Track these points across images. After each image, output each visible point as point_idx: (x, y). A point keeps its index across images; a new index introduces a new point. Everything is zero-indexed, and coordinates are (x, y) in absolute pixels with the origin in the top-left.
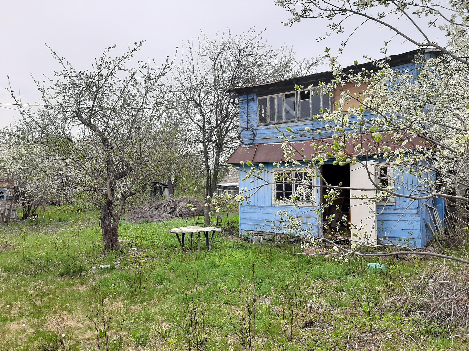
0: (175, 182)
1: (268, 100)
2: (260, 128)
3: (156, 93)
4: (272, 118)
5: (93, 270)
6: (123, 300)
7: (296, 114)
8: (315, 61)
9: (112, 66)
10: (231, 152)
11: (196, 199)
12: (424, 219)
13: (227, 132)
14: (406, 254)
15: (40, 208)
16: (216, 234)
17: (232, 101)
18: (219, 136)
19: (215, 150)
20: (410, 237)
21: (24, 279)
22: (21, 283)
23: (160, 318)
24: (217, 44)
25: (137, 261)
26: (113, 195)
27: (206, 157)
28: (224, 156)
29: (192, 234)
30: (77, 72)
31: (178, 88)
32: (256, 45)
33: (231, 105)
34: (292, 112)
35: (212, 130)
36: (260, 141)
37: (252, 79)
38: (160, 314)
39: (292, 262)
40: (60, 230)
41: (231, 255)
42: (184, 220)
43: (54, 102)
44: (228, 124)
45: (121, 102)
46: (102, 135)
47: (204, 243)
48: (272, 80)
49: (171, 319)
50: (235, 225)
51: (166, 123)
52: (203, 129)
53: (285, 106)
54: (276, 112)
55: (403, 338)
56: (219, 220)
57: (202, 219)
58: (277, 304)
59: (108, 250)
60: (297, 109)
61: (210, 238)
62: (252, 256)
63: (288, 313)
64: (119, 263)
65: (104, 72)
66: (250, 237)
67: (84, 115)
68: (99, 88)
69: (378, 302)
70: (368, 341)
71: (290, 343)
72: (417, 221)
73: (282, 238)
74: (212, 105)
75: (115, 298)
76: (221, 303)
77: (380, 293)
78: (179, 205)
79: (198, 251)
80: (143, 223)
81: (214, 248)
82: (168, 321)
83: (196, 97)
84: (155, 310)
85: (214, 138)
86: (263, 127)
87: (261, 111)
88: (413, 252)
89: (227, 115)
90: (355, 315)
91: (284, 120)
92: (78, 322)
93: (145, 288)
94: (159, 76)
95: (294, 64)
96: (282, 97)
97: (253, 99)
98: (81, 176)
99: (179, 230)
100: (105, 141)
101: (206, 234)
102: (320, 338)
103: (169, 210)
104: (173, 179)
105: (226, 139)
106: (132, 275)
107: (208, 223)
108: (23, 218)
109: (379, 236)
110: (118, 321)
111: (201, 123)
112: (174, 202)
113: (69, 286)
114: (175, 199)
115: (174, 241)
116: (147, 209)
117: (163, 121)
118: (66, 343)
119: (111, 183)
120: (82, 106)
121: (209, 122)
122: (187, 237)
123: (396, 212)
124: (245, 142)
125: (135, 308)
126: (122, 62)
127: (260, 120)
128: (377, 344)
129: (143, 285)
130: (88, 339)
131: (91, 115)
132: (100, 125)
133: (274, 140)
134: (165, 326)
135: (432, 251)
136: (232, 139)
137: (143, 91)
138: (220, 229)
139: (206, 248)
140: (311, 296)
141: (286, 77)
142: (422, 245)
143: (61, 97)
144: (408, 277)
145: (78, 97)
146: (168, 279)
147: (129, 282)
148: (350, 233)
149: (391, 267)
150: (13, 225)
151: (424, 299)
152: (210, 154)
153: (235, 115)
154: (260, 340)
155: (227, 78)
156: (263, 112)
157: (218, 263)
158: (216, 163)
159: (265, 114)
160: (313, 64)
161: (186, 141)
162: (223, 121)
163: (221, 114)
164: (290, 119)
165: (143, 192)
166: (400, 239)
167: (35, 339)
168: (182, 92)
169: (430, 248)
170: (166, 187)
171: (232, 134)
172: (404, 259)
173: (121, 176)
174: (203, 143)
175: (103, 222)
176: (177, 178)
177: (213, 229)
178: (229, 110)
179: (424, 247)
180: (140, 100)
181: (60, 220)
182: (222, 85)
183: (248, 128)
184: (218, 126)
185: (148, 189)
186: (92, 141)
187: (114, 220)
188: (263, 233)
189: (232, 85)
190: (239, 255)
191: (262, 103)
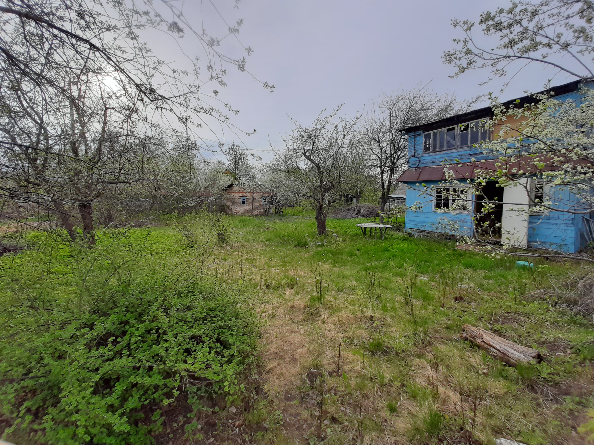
0: (360, 194)
1: (432, 134)
2: (424, 155)
3: (350, 137)
4: (435, 147)
5: (312, 245)
6: (329, 264)
7: (456, 143)
8: (474, 99)
9: (323, 123)
10: (401, 173)
11: (374, 206)
12: (579, 229)
13: (398, 160)
14: (557, 257)
15: (284, 208)
16: (387, 229)
17: (403, 137)
18: (392, 162)
19: (389, 173)
20: (562, 243)
21: (277, 247)
22: (276, 248)
23: (351, 278)
24: (393, 98)
25: (337, 242)
26: (323, 201)
27: (382, 177)
28: (395, 176)
29: (371, 229)
30: (304, 129)
31: (364, 132)
32: (424, 94)
33: (402, 141)
34: (452, 142)
35: (387, 159)
36: (424, 165)
37: (419, 120)
38: (351, 276)
39: (446, 253)
40: (295, 221)
41: (399, 244)
42: (366, 219)
43: (291, 148)
44: (399, 153)
45: (329, 145)
46: (317, 165)
47: (379, 235)
48: (436, 119)
49: (357, 279)
50: (402, 224)
51: (356, 156)
52: (381, 159)
53: (446, 138)
54: (438, 142)
55: (548, 323)
56: (390, 220)
57: (378, 219)
58: (433, 281)
59: (320, 234)
60: (457, 140)
61: (383, 232)
62: (414, 247)
63: (441, 288)
64: (326, 242)
65: (319, 127)
66: (413, 233)
67: (308, 154)
68: (316, 137)
69: (525, 292)
70: (512, 320)
71: (442, 309)
72: (572, 230)
73: (438, 236)
74: (388, 141)
75: (324, 262)
76: (391, 275)
77: (527, 285)
78: (363, 209)
79: (375, 239)
80: (340, 219)
81: (386, 238)
82: (356, 280)
83: (377, 137)
84: (348, 272)
85: (388, 164)
86: (427, 155)
87: (425, 142)
88: (566, 256)
89: (399, 147)
90: (501, 298)
91: (445, 148)
92: (305, 273)
93: (342, 259)
94: (352, 126)
95: (456, 104)
96: (444, 131)
97: (420, 135)
98: (306, 190)
99: (363, 225)
100: (319, 169)
101: (381, 229)
102: (468, 310)
103: (356, 212)
104: (358, 192)
105: (397, 165)
106: (333, 249)
107: (382, 222)
108: (276, 213)
109: (530, 240)
110: (326, 276)
111: (379, 155)
112: (360, 207)
113: (300, 252)
114: (360, 205)
115: (360, 232)
116: (343, 211)
117: (353, 155)
118: (299, 283)
119: (322, 194)
120: (307, 148)
121: (385, 153)
122: (368, 230)
123: (550, 221)
124: (412, 166)
125: (336, 270)
126: (329, 119)
127: (424, 149)
128: (521, 324)
129: (340, 257)
130: (310, 283)
131: (312, 153)
132: (316, 160)
133: (435, 164)
134: (354, 283)
135: (585, 256)
136: (401, 164)
137: (342, 136)
138: (391, 226)
139: (381, 238)
140: (461, 279)
141: (448, 116)
142: (576, 251)
143: (295, 145)
144: (558, 276)
145: (304, 144)
146: (356, 255)
147: (332, 254)
148: (500, 236)
149: (540, 266)
150: (271, 217)
151: (572, 295)
152: (385, 175)
153: (405, 147)
154: (419, 303)
155: (399, 121)
156: (427, 143)
157: (389, 249)
158: (389, 182)
159: (429, 145)
160: (473, 102)
161: (368, 168)
162: (395, 152)
163: (394, 147)
164: (451, 147)
165: (340, 200)
166: (552, 244)
167: (284, 279)
168: (367, 135)
169: (584, 254)
170: (354, 197)
171: (401, 161)
172: (555, 261)
173: (328, 190)
174: (381, 167)
175: (317, 218)
176: (361, 191)
177: (386, 226)
178: (400, 144)
179: (577, 253)
180: (340, 142)
181: (294, 215)
182: (395, 127)
183: (414, 156)
184: (391, 155)
185: (343, 198)
186: (312, 169)
187: (324, 217)
188: (424, 231)
189: (404, 126)
190: (404, 245)
191: (427, 137)
